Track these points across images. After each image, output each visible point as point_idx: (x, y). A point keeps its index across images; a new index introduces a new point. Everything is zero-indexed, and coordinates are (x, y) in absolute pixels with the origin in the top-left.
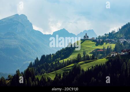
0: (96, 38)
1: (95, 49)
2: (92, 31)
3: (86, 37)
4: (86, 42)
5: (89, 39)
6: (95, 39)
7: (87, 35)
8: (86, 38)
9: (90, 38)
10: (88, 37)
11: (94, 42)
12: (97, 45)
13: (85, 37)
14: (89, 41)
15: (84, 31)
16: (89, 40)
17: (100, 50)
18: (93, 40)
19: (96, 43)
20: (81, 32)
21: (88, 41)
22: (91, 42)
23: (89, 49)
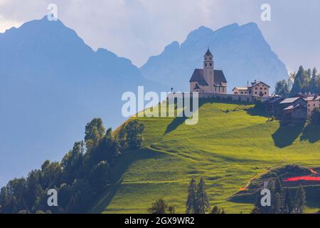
0: (279, 85)
1: (272, 167)
3: (210, 79)
4: (206, 118)
5: (229, 91)
6: (271, 92)
7: (216, 67)
8: (209, 89)
9: (236, 84)
11: (263, 120)
12: (282, 140)
13: (197, 77)
14: (231, 107)
16: (229, 99)
17: (307, 172)
18: (257, 103)
20: (175, 43)
21: (225, 106)
22: (242, 118)
23: (230, 166)
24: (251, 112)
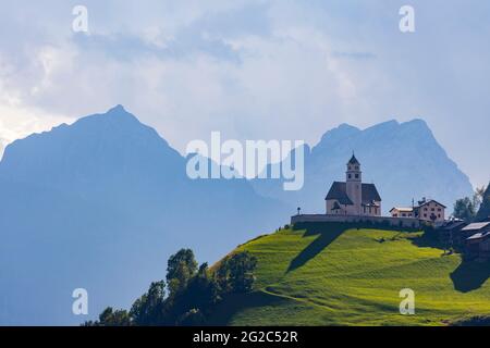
0: (460, 204)
2: (410, 137)
3: (355, 196)
4: (350, 250)
5: (385, 212)
6: (449, 214)
7: (365, 179)
8: (355, 210)
9: (393, 203)
10: (370, 193)
11: (436, 253)
13: (337, 193)
15: (332, 132)
16: (385, 224)
18: (425, 227)
19: (457, 258)
21: (378, 234)
22: (405, 250)
23: (387, 317)
24: (418, 242)
